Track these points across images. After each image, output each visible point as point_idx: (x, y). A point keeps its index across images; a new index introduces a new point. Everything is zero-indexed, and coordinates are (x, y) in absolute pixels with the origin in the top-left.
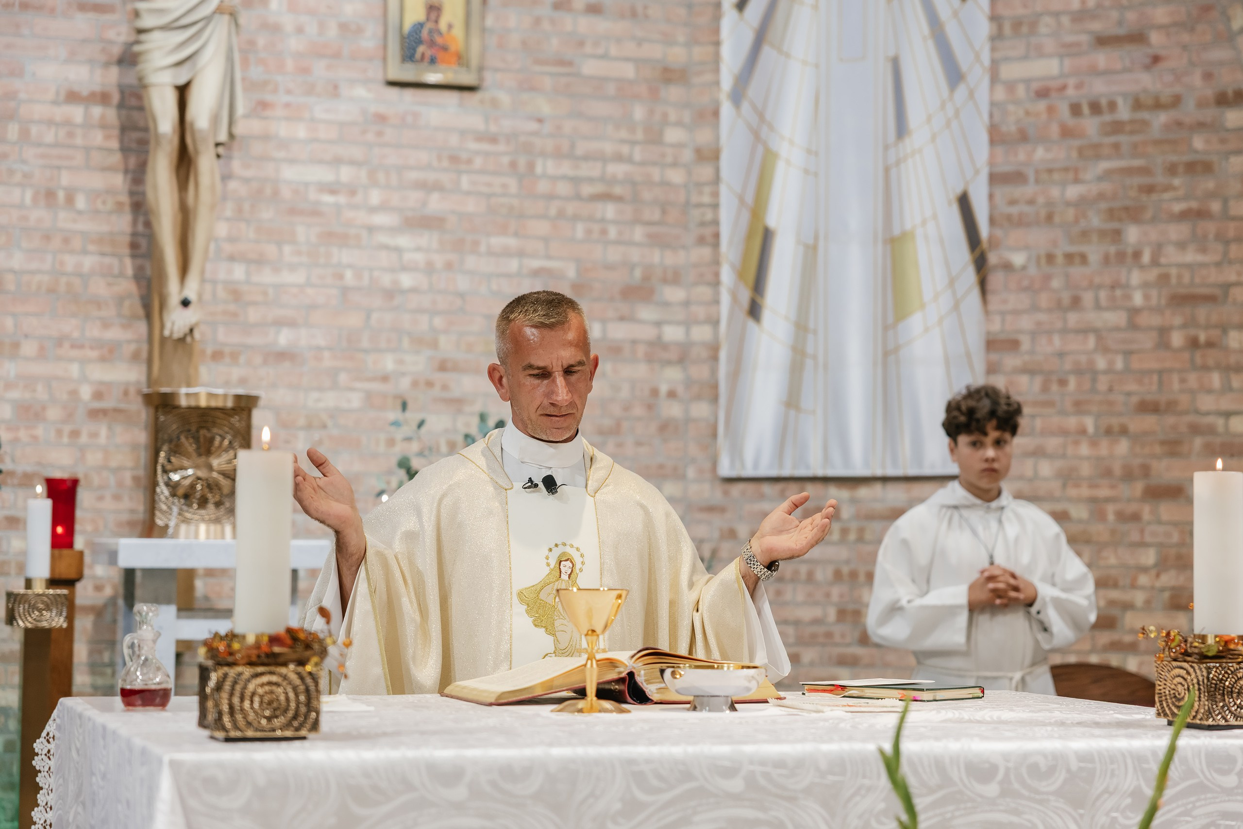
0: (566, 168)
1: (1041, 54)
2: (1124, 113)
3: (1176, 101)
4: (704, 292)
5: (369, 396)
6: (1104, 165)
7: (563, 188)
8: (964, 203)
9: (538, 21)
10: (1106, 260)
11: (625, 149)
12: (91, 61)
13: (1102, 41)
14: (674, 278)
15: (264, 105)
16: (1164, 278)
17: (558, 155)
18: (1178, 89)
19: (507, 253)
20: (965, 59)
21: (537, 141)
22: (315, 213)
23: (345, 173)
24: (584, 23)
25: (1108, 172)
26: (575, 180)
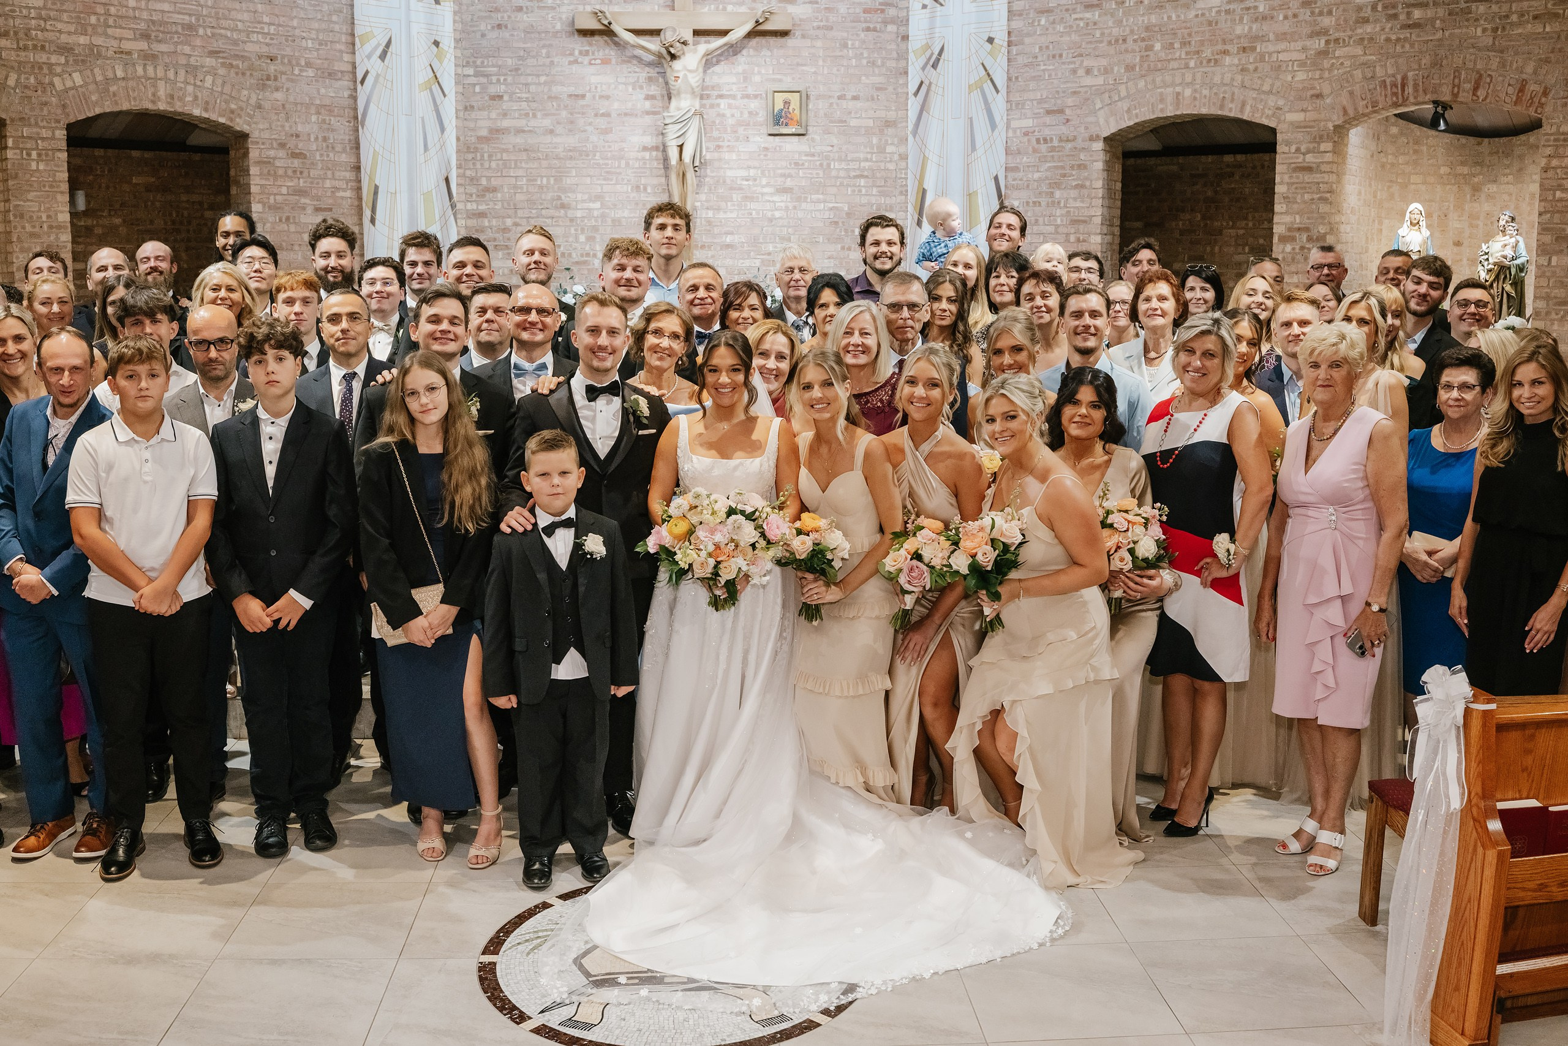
0: (843, 165)
1: (1026, 118)
2: (1056, 143)
3: (1075, 139)
5: (763, 261)
6: (1049, 165)
7: (842, 174)
8: (996, 179)
9: (831, 104)
11: (869, 156)
13: (1049, 112)
15: (719, 147)
16: (1068, 212)
17: (840, 160)
18: (1075, 133)
19: (819, 201)
20: (997, 118)
21: (831, 155)
22: (740, 189)
23: (752, 172)
24: (851, 105)
25: (1050, 168)
26: (847, 170)
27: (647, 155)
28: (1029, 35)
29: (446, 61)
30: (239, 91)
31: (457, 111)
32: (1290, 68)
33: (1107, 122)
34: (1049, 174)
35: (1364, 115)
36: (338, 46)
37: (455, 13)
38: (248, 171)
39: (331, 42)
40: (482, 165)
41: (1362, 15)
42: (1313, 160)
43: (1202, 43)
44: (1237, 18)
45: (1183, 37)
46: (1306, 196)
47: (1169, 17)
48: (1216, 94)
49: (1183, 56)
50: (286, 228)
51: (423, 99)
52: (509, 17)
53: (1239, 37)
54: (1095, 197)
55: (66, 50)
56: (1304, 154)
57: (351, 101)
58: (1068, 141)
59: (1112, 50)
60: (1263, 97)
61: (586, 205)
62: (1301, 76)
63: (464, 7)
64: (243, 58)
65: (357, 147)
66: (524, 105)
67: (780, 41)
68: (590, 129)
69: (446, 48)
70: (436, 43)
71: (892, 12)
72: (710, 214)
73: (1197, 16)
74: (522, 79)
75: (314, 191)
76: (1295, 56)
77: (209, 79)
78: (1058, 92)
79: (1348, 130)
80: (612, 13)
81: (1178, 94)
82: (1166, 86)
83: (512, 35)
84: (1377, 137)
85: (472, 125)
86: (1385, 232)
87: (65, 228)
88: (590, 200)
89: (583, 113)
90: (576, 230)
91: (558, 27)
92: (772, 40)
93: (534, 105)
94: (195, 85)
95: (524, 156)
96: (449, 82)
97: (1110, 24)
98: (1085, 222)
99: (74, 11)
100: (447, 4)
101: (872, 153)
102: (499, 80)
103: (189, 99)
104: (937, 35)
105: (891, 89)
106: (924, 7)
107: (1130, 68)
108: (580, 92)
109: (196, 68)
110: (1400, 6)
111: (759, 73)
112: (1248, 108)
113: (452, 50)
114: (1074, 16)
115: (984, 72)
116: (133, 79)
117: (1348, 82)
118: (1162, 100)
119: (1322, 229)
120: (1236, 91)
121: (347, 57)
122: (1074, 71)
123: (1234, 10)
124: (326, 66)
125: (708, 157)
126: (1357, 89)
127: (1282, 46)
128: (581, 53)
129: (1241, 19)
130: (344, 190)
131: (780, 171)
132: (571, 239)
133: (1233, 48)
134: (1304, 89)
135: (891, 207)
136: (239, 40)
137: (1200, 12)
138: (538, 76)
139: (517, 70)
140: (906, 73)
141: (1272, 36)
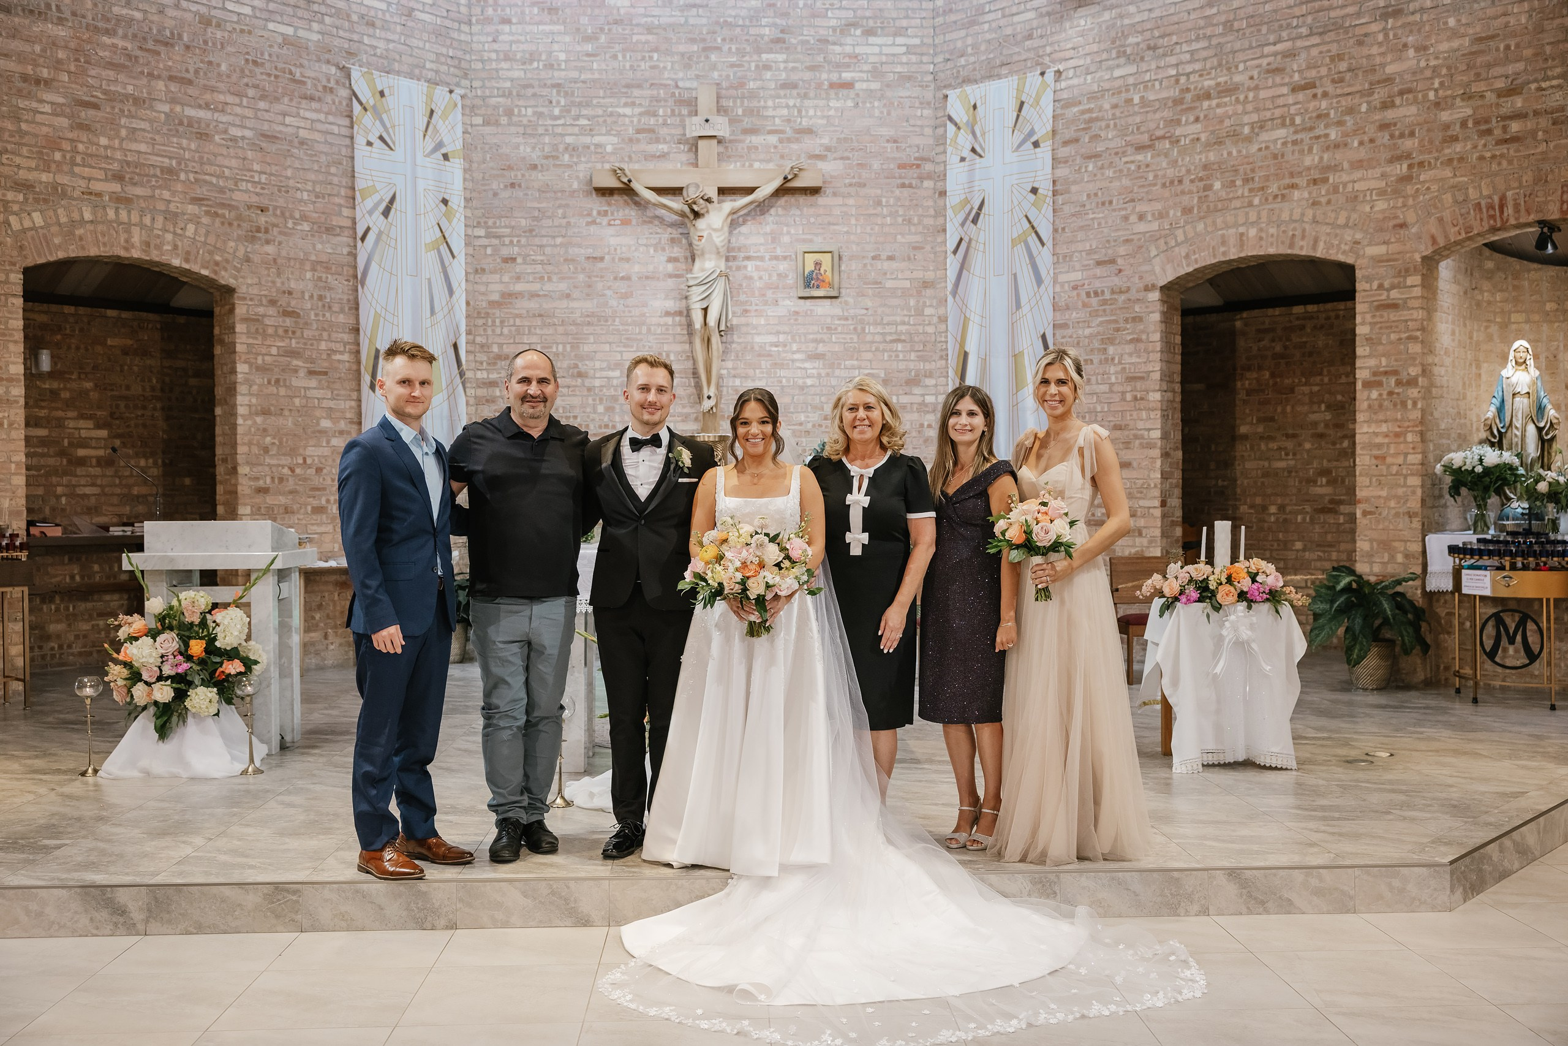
0: (879, 329)
1: (1075, 271)
2: (1107, 296)
3: (1128, 289)
4: (942, 380)
5: (794, 431)
6: (1100, 319)
7: (878, 338)
8: (1044, 337)
9: (865, 265)
10: (1101, 361)
11: (906, 319)
12: (674, 298)
13: (1099, 263)
14: (929, 375)
15: (745, 312)
16: (1124, 369)
17: (876, 324)
18: (1129, 284)
19: (853, 368)
20: (1043, 273)
21: (866, 318)
22: (770, 355)
23: (782, 338)
24: (886, 265)
25: (1102, 323)
26: (883, 334)
27: (669, 320)
28: (1075, 182)
29: (455, 220)
30: (224, 242)
31: (467, 274)
32: (1368, 198)
33: (1164, 270)
34: (1100, 329)
35: (1456, 243)
36: (337, 200)
37: (465, 171)
38: (234, 328)
39: (329, 195)
40: (493, 331)
41: (1449, 133)
42: (1399, 296)
43: (1267, 178)
44: (1306, 148)
45: (1245, 174)
46: (1393, 337)
47: (1230, 154)
48: (1284, 232)
49: (1246, 194)
50: (275, 391)
51: (430, 263)
52: (523, 175)
53: (1309, 169)
54: (1153, 352)
55: (25, 187)
56: (1388, 290)
57: (350, 259)
58: (1121, 292)
59: (1166, 193)
60: (1338, 231)
61: (604, 374)
62: (1381, 205)
63: (475, 165)
64: (230, 207)
65: (356, 307)
66: (539, 268)
67: (811, 199)
68: (609, 293)
69: (455, 207)
70: (445, 202)
71: (928, 167)
72: (738, 382)
73: (1260, 150)
74: (537, 241)
75: (308, 353)
76: (1373, 184)
77: (191, 228)
78: (1108, 241)
79: (1438, 263)
80: (632, 171)
81: (1242, 235)
82: (1227, 227)
83: (526, 194)
84: (1469, 272)
85: (482, 289)
86: (1484, 377)
87: (18, 380)
88: (610, 369)
89: (602, 277)
90: (594, 400)
91: (575, 185)
92: (802, 199)
93: (549, 268)
94: (175, 233)
95: (539, 321)
96: (458, 243)
97: (1164, 165)
98: (1142, 378)
99: (36, 146)
100: (457, 160)
101: (910, 316)
102: (511, 242)
103: (167, 247)
104: (976, 188)
105: (928, 248)
106: (963, 159)
107: (1187, 211)
108: (597, 254)
109: (176, 215)
110: (1494, 120)
111: (788, 233)
112: (1321, 245)
113: (461, 210)
114: (1124, 159)
115: (1028, 225)
116: (103, 223)
117: (1436, 207)
118: (1224, 243)
119: (1414, 371)
120: (1307, 227)
121: (346, 212)
122: (1126, 218)
123: (1302, 140)
124: (323, 220)
125: (735, 321)
126: (1447, 215)
127: (1358, 174)
128: (599, 213)
129: (1310, 149)
130: (341, 353)
131: (811, 336)
132: (588, 410)
133: (1302, 182)
134: (1384, 218)
135: (931, 372)
136: (226, 187)
137: (1263, 145)
138: (554, 237)
139: (531, 231)
140: (945, 230)
141: (1346, 165)
